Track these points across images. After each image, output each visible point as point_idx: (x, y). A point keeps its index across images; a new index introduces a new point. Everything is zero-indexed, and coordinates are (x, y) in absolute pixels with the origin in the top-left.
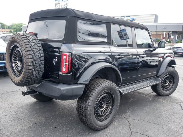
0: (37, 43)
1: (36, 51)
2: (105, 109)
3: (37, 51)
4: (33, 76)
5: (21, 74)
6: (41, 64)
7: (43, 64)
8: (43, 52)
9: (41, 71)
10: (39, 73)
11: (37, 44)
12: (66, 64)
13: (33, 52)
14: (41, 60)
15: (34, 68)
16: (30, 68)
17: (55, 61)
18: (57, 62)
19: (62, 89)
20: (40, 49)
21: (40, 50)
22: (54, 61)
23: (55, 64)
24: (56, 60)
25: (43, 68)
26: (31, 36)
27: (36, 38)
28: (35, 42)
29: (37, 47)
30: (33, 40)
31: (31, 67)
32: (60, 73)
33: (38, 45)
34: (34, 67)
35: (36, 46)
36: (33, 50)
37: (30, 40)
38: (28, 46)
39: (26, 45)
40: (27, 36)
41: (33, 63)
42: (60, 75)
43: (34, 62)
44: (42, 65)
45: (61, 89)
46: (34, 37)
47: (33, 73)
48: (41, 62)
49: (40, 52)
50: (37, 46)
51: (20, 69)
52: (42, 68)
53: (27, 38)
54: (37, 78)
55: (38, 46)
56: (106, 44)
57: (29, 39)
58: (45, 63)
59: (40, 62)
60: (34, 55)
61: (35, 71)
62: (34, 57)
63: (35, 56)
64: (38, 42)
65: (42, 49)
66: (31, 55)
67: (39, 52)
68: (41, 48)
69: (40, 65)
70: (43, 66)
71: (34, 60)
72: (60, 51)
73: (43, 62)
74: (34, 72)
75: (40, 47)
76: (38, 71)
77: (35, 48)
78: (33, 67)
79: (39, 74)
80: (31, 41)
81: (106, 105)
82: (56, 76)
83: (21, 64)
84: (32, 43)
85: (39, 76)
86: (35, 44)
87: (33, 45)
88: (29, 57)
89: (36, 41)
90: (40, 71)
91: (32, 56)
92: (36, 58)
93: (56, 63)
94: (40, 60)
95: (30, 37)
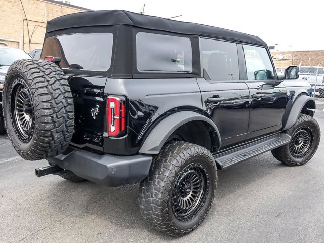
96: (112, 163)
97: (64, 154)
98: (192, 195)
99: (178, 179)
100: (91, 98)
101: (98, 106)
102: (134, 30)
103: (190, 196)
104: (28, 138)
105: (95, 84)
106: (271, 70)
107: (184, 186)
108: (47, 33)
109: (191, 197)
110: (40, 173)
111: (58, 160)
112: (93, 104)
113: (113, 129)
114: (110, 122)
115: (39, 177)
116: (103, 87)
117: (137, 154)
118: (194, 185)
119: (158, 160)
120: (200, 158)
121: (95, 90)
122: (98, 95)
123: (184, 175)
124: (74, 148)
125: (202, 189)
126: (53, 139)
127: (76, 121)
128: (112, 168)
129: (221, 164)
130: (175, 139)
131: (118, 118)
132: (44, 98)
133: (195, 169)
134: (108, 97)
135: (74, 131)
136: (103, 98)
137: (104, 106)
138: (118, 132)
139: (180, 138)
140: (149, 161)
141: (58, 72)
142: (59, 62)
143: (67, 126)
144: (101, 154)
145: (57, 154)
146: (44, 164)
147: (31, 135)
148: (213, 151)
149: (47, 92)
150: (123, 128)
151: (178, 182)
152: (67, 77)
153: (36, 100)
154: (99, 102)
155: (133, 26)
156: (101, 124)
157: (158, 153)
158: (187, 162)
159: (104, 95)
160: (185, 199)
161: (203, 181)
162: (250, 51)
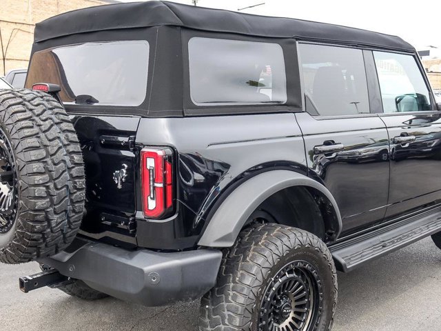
0: (58, 121)
1: (56, 148)
2: (290, 323)
3: (60, 148)
4: (52, 231)
5: (12, 226)
6: (75, 187)
7: (82, 189)
8: (78, 148)
9: (76, 213)
10: (68, 218)
11: (57, 124)
12: (156, 185)
13: (47, 152)
14: (75, 175)
15: (52, 204)
16: (40, 204)
17: (120, 176)
18: (126, 178)
19: (147, 269)
20: (68, 139)
21: (71, 142)
22: (117, 176)
23: (120, 186)
24: (125, 171)
25: (81, 201)
26: (38, 97)
27: (56, 104)
28: (51, 119)
29: (60, 135)
30: (44, 111)
31: (44, 201)
32: (140, 215)
33: (64, 126)
34: (52, 201)
35: (55, 131)
36: (48, 143)
37: (35, 111)
38: (27, 132)
39: (22, 128)
40: (25, 100)
41: (48, 187)
42: (138, 222)
43: (51, 185)
44: (78, 193)
45: (142, 271)
46: (48, 101)
47: (49, 220)
48: (75, 183)
49: (71, 150)
50: (60, 129)
51: (9, 207)
52: (78, 202)
53: (24, 105)
54: (64, 234)
55: (64, 131)
56: (285, 109)
57: (31, 110)
58: (87, 183)
59: (70, 184)
60: (50, 162)
61: (56, 213)
62: (50, 169)
63: (55, 164)
64: (62, 117)
65: (77, 140)
66: (38, 160)
67: (67, 151)
68: (74, 137)
69: (71, 194)
70: (81, 195)
71: (51, 176)
72: (134, 143)
73: (81, 183)
74: (55, 218)
75: (69, 134)
76: (66, 211)
77: (51, 138)
78: (48, 200)
79: (69, 222)
80: (38, 115)
81: (295, 313)
82: (125, 227)
83: (11, 189)
84: (42, 123)
85: (70, 227)
86: (52, 126)
87: (43, 128)
88: (35, 170)
89: (57, 113)
90: (74, 211)
91: (42, 165)
92: (58, 170)
93: (122, 183)
94: (71, 175)
95: (37, 101)
96: (151, 265)
97: (69, 250)
98: (293, 318)
99: (269, 290)
100: (112, 152)
101: (126, 166)
102: (184, 33)
103: (289, 319)
104: (6, 225)
105: (118, 128)
106: (425, 93)
107: (278, 302)
108: (35, 43)
109: (292, 321)
110: (27, 285)
111: (58, 262)
112: (118, 162)
113: (152, 204)
114: (146, 193)
115: (26, 292)
116: (134, 133)
117: (195, 247)
118: (296, 301)
119: (231, 257)
120: (306, 253)
121: (120, 139)
122: (126, 147)
123: (278, 284)
124: (85, 240)
125: (311, 307)
126: (49, 225)
127: (88, 194)
128: (153, 274)
129: (342, 261)
130: (260, 220)
131: (161, 185)
132: (33, 155)
133: (297, 271)
134: (143, 150)
135: (84, 210)
136: (134, 151)
137: (136, 165)
138: (161, 211)
139: (269, 218)
140: (217, 259)
141: (56, 110)
142: (57, 92)
143: (72, 202)
144: (133, 249)
145: (57, 252)
146: (33, 269)
147: (12, 218)
148: (328, 238)
149: (38, 145)
150: (170, 204)
151: (267, 295)
152: (71, 117)
153: (20, 159)
154: (127, 159)
155: (183, 27)
156: (131, 196)
157: (230, 244)
158: (283, 260)
159: (136, 148)
160: (281, 326)
161: (312, 293)
162: (386, 62)
